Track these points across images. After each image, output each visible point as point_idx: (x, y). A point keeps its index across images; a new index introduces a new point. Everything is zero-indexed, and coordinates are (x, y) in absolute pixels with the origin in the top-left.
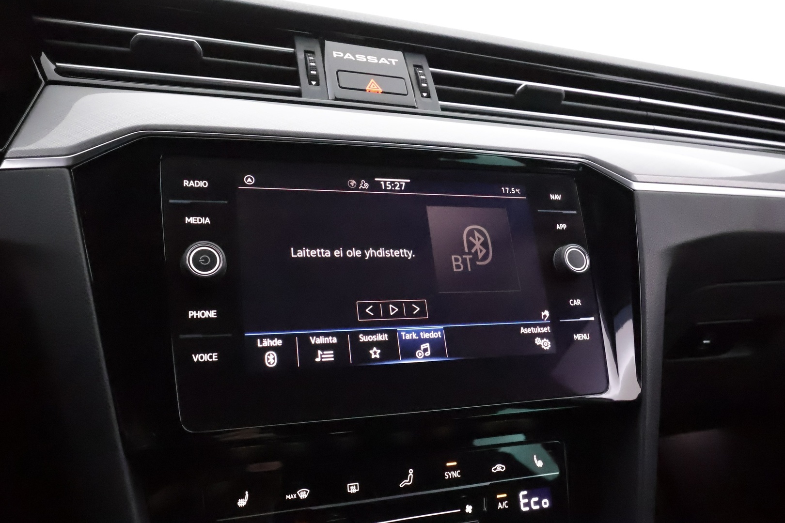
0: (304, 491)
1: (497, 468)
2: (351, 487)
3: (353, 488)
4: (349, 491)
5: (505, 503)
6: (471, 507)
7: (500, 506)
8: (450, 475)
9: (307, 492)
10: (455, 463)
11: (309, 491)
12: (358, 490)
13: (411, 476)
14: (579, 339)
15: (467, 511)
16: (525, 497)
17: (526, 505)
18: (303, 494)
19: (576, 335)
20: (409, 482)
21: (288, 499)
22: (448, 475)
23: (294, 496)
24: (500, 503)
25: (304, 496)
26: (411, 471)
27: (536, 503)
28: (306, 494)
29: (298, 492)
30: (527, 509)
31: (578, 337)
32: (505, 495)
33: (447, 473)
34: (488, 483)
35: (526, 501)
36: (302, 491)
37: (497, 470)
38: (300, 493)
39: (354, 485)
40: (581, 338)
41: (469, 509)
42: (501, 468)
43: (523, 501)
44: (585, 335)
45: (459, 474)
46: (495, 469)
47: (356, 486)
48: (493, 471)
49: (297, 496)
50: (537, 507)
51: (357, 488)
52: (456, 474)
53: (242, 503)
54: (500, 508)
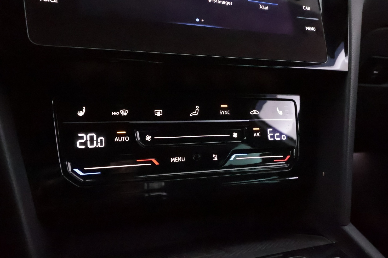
0: (124, 111)
1: (254, 112)
2: (157, 112)
3: (158, 113)
4: (155, 114)
5: (258, 133)
6: (236, 134)
7: (255, 135)
8: (223, 112)
9: (126, 112)
10: (227, 106)
11: (128, 111)
12: (162, 114)
13: (197, 110)
14: (309, 29)
15: (234, 136)
16: (271, 132)
17: (271, 137)
18: (124, 113)
19: (307, 27)
20: (196, 113)
21: (114, 114)
22: (222, 112)
23: (117, 113)
24: (255, 133)
25: (124, 114)
26: (197, 107)
27: (278, 137)
28: (126, 113)
29: (120, 111)
30: (272, 139)
31: (308, 28)
32: (259, 129)
33: (221, 111)
34: (248, 120)
35: (272, 134)
36: (123, 111)
37: (253, 113)
38: (122, 112)
39: (159, 111)
40: (310, 29)
41: (235, 135)
42: (256, 112)
43: (269, 135)
44: (313, 28)
45: (229, 112)
46: (252, 113)
47: (161, 112)
48: (251, 113)
49: (120, 113)
50: (279, 139)
51: (161, 113)
52: (227, 113)
53: (81, 114)
54: (255, 136)
